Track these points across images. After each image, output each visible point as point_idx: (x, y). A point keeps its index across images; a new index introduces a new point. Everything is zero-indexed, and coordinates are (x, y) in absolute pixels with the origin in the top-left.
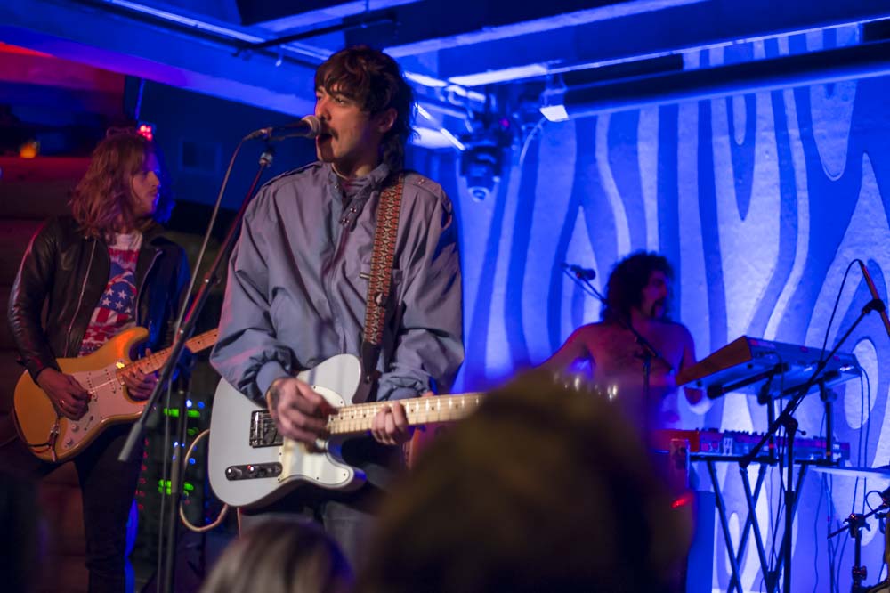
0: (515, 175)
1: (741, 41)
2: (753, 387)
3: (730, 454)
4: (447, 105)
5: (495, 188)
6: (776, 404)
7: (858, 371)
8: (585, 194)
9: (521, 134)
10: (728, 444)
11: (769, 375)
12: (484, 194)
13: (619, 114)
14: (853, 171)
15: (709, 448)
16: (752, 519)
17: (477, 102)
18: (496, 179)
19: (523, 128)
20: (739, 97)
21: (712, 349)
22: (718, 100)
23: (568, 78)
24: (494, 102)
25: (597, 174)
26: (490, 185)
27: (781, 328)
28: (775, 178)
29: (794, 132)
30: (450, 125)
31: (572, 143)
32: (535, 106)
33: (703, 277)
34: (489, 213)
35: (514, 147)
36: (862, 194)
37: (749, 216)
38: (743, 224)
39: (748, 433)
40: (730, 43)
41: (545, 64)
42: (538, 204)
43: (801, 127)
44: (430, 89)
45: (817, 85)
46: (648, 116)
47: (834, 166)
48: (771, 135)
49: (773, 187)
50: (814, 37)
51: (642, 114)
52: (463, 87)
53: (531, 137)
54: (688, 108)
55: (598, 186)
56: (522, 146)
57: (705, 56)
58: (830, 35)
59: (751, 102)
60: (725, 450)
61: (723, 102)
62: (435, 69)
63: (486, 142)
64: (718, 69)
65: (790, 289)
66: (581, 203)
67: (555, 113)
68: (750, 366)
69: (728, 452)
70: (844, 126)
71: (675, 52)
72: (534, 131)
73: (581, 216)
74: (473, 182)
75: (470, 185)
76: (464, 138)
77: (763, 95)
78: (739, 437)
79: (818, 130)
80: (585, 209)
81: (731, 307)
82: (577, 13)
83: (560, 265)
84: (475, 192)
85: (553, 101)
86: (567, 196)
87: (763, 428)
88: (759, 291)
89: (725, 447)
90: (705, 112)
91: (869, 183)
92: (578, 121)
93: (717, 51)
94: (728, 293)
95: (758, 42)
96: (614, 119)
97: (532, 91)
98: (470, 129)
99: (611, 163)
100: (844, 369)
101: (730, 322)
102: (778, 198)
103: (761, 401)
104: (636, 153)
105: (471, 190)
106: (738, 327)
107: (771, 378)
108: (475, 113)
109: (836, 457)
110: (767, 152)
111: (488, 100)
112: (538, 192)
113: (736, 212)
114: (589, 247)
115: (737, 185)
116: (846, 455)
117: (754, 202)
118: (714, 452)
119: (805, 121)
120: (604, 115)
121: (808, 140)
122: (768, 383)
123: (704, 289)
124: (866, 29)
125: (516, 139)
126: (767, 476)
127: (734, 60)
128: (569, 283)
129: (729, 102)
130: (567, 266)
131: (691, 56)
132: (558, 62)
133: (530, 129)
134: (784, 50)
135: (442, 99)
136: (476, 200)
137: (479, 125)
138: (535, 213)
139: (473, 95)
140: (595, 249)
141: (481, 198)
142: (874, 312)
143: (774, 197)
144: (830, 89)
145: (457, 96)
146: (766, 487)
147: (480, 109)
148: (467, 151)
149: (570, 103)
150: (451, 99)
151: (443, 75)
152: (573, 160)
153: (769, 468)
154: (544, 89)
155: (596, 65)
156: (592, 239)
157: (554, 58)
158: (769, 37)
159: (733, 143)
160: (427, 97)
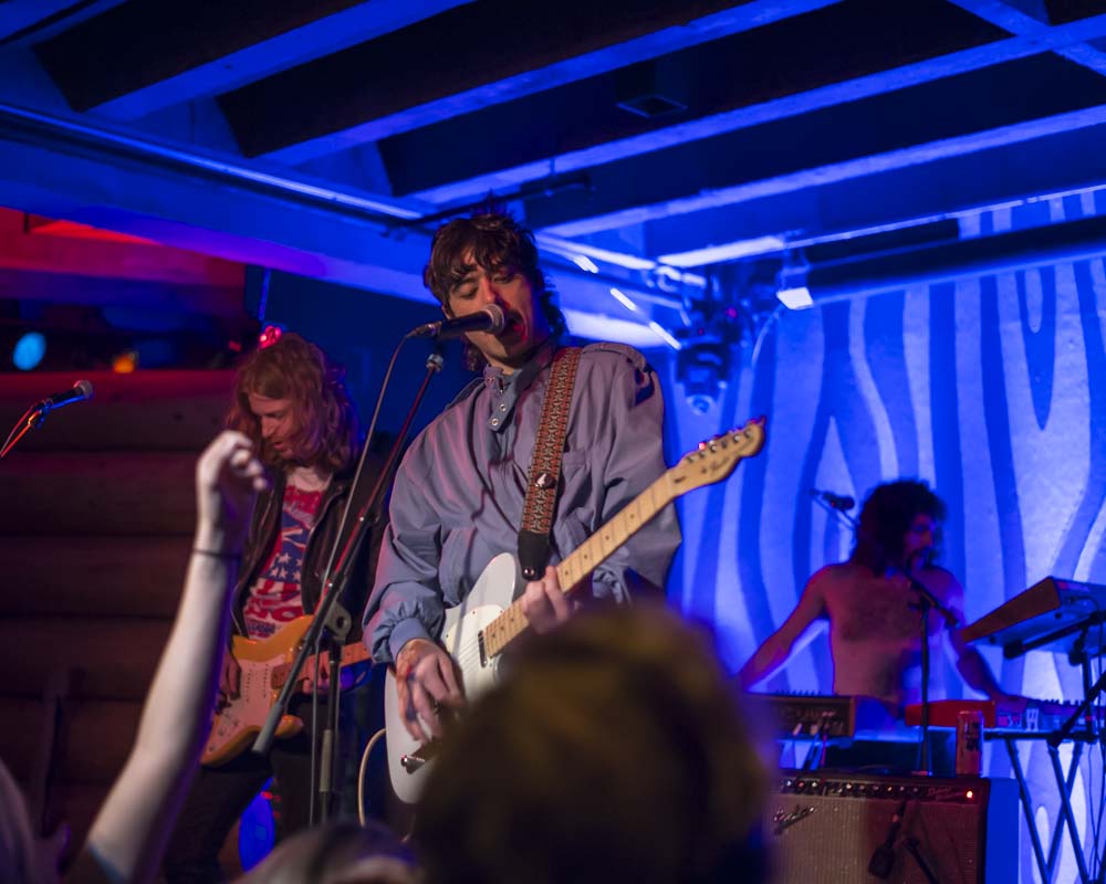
0: (747, 379)
1: (1033, 200)
2: (1062, 643)
3: (1036, 730)
4: (657, 292)
5: (722, 397)
6: (1094, 663)
8: (837, 400)
9: (753, 328)
10: (1032, 716)
11: (1083, 626)
12: (707, 404)
13: (878, 296)
15: (1008, 722)
16: (1066, 813)
17: (696, 288)
18: (723, 385)
19: (756, 318)
20: (1032, 271)
21: (1006, 595)
22: (1005, 275)
23: (811, 253)
24: (716, 287)
25: (851, 374)
26: (714, 393)
27: (1095, 567)
28: (1082, 374)
30: (661, 317)
31: (818, 337)
32: (769, 289)
33: (992, 504)
34: (715, 428)
35: (744, 344)
37: (1050, 424)
38: (1043, 434)
39: (1058, 701)
40: (1018, 203)
41: (781, 236)
42: (778, 415)
44: (634, 272)
46: (916, 300)
48: (1076, 319)
49: (1079, 386)
51: (908, 296)
52: (678, 269)
53: (765, 330)
54: (967, 288)
55: (853, 388)
56: (754, 341)
57: (986, 219)
59: (1048, 278)
60: (1029, 725)
61: (1012, 278)
62: (640, 247)
63: (708, 338)
64: (1004, 236)
66: (832, 413)
67: (796, 299)
68: (1058, 616)
69: (1033, 727)
71: (949, 216)
72: (770, 321)
73: (833, 429)
74: (693, 389)
75: (689, 393)
76: (679, 333)
77: (1064, 268)
78: (1047, 707)
80: (838, 422)
81: (1029, 541)
82: (821, 170)
83: (808, 491)
84: (696, 403)
85: (793, 283)
86: (814, 403)
87: (1077, 696)
88: (1066, 520)
89: (1029, 721)
90: (989, 292)
92: (827, 309)
93: (1002, 214)
94: (1025, 522)
95: (1055, 199)
96: (872, 303)
97: (765, 271)
98: (686, 321)
99: (869, 360)
101: (1029, 561)
102: (1087, 399)
103: (1073, 661)
104: (901, 346)
105: (690, 400)
106: (1040, 565)
107: (1085, 632)
108: (693, 301)
110: (1071, 341)
111: (709, 284)
112: (777, 399)
113: (1032, 419)
114: (844, 468)
115: (1033, 384)
117: (1056, 405)
118: (1014, 727)
120: (858, 300)
122: (1083, 636)
123: (994, 519)
125: (747, 333)
126: (1084, 758)
127: (1026, 225)
128: (819, 513)
129: (1020, 277)
130: (818, 493)
131: (970, 221)
132: (797, 232)
133: (763, 320)
134: (1089, 209)
135: (650, 284)
136: (697, 412)
137: (698, 316)
139: (690, 279)
140: (851, 471)
141: (704, 409)
143: (1082, 398)
145: (668, 280)
146: (1082, 773)
147: (699, 296)
148: (684, 350)
149: (814, 284)
150: (662, 285)
151: (651, 253)
152: (820, 357)
153: (1086, 747)
154: (780, 268)
155: (847, 235)
156: (848, 458)
157: (793, 228)
158: (1068, 193)
159: (1026, 330)
160: (630, 282)
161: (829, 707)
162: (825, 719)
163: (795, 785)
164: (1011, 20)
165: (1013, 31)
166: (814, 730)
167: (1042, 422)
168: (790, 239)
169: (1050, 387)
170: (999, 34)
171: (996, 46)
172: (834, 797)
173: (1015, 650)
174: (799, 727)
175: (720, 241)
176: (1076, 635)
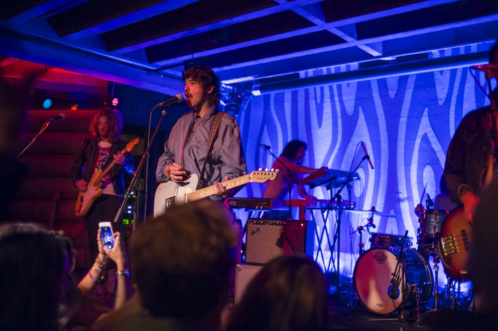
0: (243, 114)
1: (319, 69)
2: (325, 184)
3: (318, 207)
6: (333, 189)
7: (359, 178)
8: (267, 121)
9: (245, 100)
10: (318, 204)
11: (330, 180)
13: (278, 93)
14: (356, 112)
16: (325, 227)
17: (230, 89)
18: (237, 115)
19: (246, 98)
20: (318, 87)
22: (311, 88)
23: (261, 81)
24: (235, 89)
25: (271, 113)
27: (333, 164)
28: (330, 114)
29: (337, 99)
31: (262, 103)
32: (250, 90)
35: (242, 105)
36: (359, 119)
37: (322, 127)
38: (320, 130)
39: (323, 200)
40: (315, 69)
41: (253, 76)
42: (251, 123)
43: (339, 97)
45: (344, 83)
46: (288, 94)
47: (350, 110)
48: (329, 100)
49: (330, 117)
50: (343, 67)
51: (286, 93)
52: (225, 84)
53: (248, 101)
54: (301, 90)
55: (271, 117)
56: (245, 104)
57: (306, 73)
58: (348, 67)
59: (322, 89)
61: (313, 89)
63: (233, 103)
64: (311, 78)
65: (336, 151)
66: (265, 123)
67: (257, 93)
68: (324, 178)
70: (353, 97)
71: (297, 72)
72: (250, 99)
73: (265, 128)
76: (226, 102)
77: (326, 87)
78: (321, 201)
79: (345, 98)
80: (267, 125)
81: (316, 157)
82: (264, 59)
83: (259, 144)
85: (256, 89)
86: (261, 121)
87: (329, 198)
88: (325, 152)
89: (317, 205)
90: (307, 93)
91: (361, 116)
92: (264, 95)
93: (311, 72)
94: (315, 153)
95: (324, 69)
96: (276, 95)
97: (249, 86)
98: (227, 98)
99: (275, 109)
100: (354, 178)
101: (316, 163)
103: (328, 189)
104: (284, 106)
106: (319, 164)
108: (229, 93)
109: (352, 207)
110: (328, 106)
111: (233, 88)
112: (251, 119)
113: (317, 126)
114: (268, 138)
115: (318, 117)
116: (355, 206)
117: (324, 122)
119: (340, 95)
120: (273, 94)
121: (341, 102)
122: (330, 183)
124: (360, 65)
125: (243, 102)
126: (329, 214)
127: (316, 75)
128: (262, 150)
129: (315, 89)
130: (261, 145)
131: (302, 73)
132: (257, 76)
133: (248, 98)
134: (333, 71)
137: (230, 97)
138: (250, 127)
139: (228, 87)
140: (270, 139)
142: (366, 160)
143: (330, 120)
144: (348, 84)
145: (223, 88)
146: (329, 220)
147: (231, 92)
148: (226, 106)
149: (261, 89)
152: (262, 109)
153: (330, 211)
154: (252, 85)
155: (271, 77)
156: (269, 135)
157: (256, 75)
158: (328, 67)
159: (316, 103)
161: (265, 201)
162: (264, 205)
163: (257, 222)
164: (316, 21)
165: (316, 24)
166: (261, 207)
167: (320, 127)
168: (255, 77)
169: (322, 118)
170: (313, 25)
171: (312, 28)
172: (267, 226)
173: (313, 186)
174: (257, 207)
175: (237, 77)
176: (328, 183)
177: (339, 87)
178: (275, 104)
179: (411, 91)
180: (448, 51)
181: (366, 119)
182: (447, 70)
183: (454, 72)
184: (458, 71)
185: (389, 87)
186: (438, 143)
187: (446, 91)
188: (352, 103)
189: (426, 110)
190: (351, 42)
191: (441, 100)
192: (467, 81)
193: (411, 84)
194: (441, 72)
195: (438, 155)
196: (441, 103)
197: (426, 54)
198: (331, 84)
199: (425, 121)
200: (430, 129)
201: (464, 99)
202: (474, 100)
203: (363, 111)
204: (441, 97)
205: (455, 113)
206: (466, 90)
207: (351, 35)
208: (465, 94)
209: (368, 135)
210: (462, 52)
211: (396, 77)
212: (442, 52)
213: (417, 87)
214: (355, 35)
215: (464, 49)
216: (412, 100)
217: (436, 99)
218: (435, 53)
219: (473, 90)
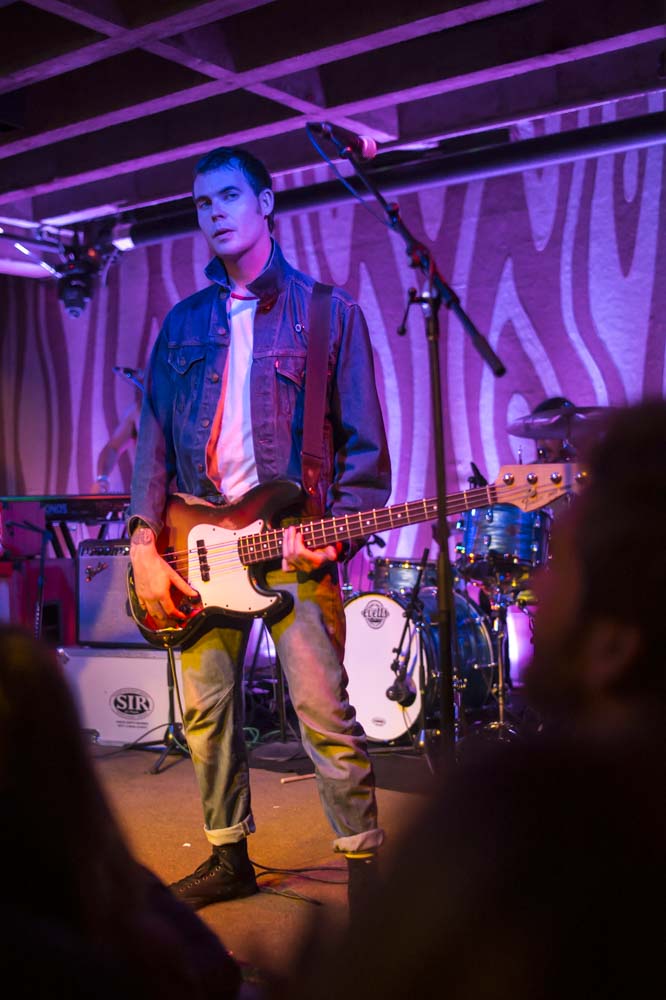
0: (103, 294)
4: (43, 243)
5: (88, 308)
8: (157, 308)
9: (103, 260)
12: (79, 313)
13: (178, 241)
14: (354, 277)
17: (68, 238)
18: (88, 301)
19: (105, 257)
23: (135, 215)
24: (81, 237)
25: (164, 290)
26: (82, 305)
29: (309, 248)
30: (48, 258)
31: (144, 268)
32: (109, 239)
34: (85, 328)
35: (99, 274)
36: (362, 295)
41: (115, 205)
42: (122, 318)
43: (315, 243)
44: (27, 230)
45: (324, 209)
47: (340, 273)
48: (293, 252)
50: (321, 170)
51: (196, 240)
52: (55, 227)
53: (109, 264)
55: (166, 299)
58: (332, 169)
62: (30, 212)
63: (76, 271)
66: (155, 315)
67: (125, 244)
70: (346, 242)
72: (112, 259)
73: (155, 325)
74: (69, 304)
75: (67, 306)
76: (59, 268)
77: (283, 220)
79: (328, 245)
80: (157, 319)
82: (124, 164)
84: (71, 312)
85: (122, 236)
86: (143, 309)
91: (366, 286)
92: (143, 249)
95: (280, 176)
96: (176, 245)
97: (102, 230)
98: (63, 260)
99: (175, 282)
105: (68, 310)
108: (66, 247)
111: (76, 235)
119: (317, 239)
120: (167, 243)
121: (320, 254)
132: (123, 202)
133: (108, 258)
135: (39, 238)
136: (73, 318)
137: (70, 256)
138: (120, 326)
139: (64, 232)
141: (76, 316)
144: (335, 212)
145: (50, 234)
147: (69, 243)
148: (61, 279)
149: (135, 236)
150: (45, 237)
151: (37, 218)
152: (145, 281)
154: (115, 225)
155: (153, 203)
157: (121, 199)
160: (26, 237)
163: (97, 551)
164: (210, 70)
165: (212, 76)
168: (121, 206)
170: (206, 79)
171: (206, 86)
175: (78, 208)
177: (314, 220)
178: (174, 267)
179: (474, 220)
180: (553, 122)
181: (377, 293)
182: (554, 166)
183: (566, 171)
184: (575, 169)
185: (425, 215)
186: (537, 342)
187: (551, 218)
188: (345, 255)
189: (509, 264)
190: (314, 113)
191: (540, 238)
192: (597, 191)
193: (473, 205)
194: (540, 172)
195: (539, 369)
196: (540, 246)
197: (505, 132)
198: (295, 213)
199: (507, 290)
200: (519, 309)
201: (592, 236)
202: (613, 236)
203: (370, 273)
204: (541, 233)
205: (573, 268)
206: (596, 212)
207: (308, 97)
208: (592, 222)
209: (383, 330)
210: (583, 122)
211: (439, 188)
212: (538, 124)
213: (488, 211)
214: (319, 96)
215: (587, 114)
216: (478, 245)
217: (528, 238)
218: (524, 127)
219: (611, 213)
